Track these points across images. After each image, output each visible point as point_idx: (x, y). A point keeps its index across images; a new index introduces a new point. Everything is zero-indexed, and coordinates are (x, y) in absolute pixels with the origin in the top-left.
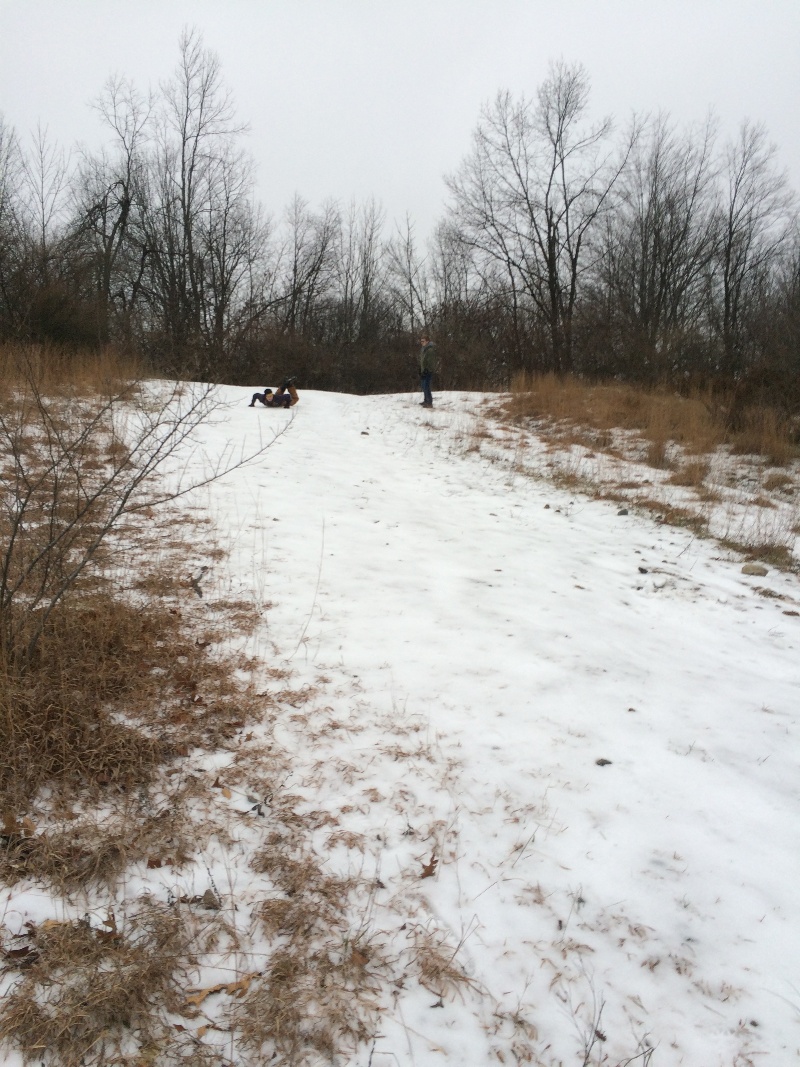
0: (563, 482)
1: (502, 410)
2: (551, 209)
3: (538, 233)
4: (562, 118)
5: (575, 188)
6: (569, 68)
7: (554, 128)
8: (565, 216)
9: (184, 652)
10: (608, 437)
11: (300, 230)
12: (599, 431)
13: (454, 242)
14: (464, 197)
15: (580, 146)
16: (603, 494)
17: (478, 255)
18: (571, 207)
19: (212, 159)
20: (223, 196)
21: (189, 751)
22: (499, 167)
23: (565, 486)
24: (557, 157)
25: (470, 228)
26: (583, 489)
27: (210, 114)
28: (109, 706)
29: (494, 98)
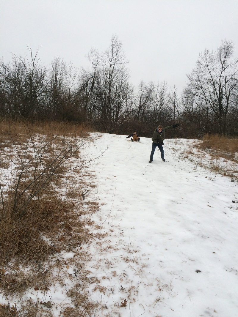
0: (214, 170)
1: (199, 145)
2: (220, 84)
3: (216, 91)
4: (225, 57)
5: (228, 78)
6: (228, 42)
7: (222, 60)
8: (225, 86)
9: (72, 217)
10: (234, 155)
11: (142, 91)
12: (231, 153)
13: (189, 94)
14: (193, 81)
15: (231, 65)
16: (227, 174)
17: (197, 98)
18: (227, 83)
19: (118, 71)
20: (120, 81)
21: (61, 251)
22: (204, 72)
23: (214, 171)
24: (223, 68)
25: (194, 90)
26: (220, 172)
27: (118, 58)
28: (42, 234)
29: (203, 52)
